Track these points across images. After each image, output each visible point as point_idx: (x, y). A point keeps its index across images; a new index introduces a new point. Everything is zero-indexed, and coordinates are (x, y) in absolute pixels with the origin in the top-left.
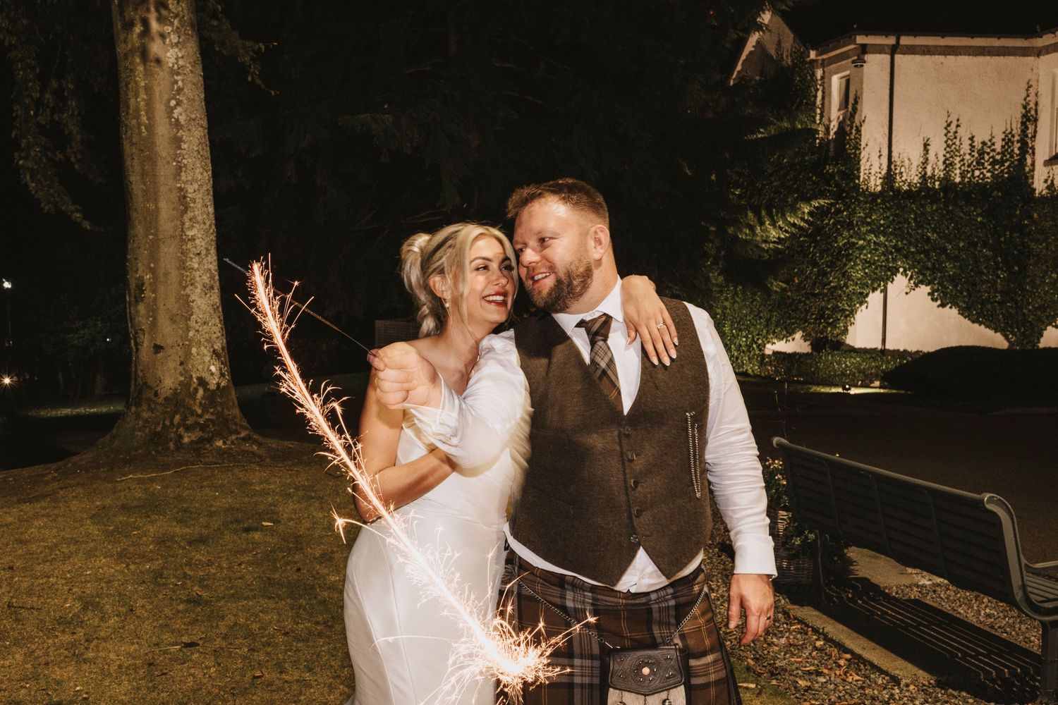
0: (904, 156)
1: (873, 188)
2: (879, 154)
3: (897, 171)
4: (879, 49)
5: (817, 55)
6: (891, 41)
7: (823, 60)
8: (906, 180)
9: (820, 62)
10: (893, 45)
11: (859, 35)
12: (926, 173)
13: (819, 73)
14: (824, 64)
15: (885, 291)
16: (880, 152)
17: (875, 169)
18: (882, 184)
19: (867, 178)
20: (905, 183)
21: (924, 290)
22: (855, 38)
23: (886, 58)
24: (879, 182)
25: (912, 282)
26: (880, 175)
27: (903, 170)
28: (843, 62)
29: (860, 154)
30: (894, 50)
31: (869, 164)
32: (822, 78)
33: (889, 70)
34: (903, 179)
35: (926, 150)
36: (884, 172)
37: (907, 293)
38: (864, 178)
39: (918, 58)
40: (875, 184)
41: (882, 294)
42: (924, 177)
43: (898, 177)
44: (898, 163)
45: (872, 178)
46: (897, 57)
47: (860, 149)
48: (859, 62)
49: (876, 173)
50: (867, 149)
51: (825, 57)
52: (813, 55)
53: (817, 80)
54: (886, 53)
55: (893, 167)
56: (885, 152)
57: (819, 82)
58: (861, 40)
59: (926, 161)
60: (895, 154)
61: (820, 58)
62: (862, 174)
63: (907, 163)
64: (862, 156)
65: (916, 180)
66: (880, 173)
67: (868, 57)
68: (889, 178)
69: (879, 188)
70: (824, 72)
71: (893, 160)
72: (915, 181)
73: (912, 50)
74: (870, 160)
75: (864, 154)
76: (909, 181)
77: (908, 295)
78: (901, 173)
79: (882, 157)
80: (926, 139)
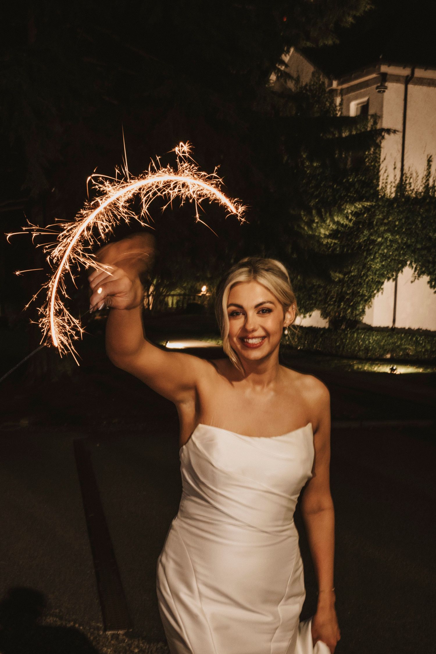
0: (413, 169)
1: (389, 195)
2: (393, 167)
3: (407, 182)
4: (397, 79)
5: (339, 84)
6: (406, 72)
7: (342, 90)
8: (413, 189)
9: (339, 91)
10: (407, 76)
11: (384, 64)
12: (428, 184)
13: (338, 100)
14: (342, 93)
15: (396, 280)
16: (395, 165)
17: (391, 179)
18: (396, 192)
19: (384, 186)
20: (412, 192)
21: (426, 278)
22: (380, 68)
23: (401, 87)
24: (394, 190)
25: (416, 273)
26: (394, 185)
27: (411, 180)
28: (362, 90)
29: (379, 166)
30: (408, 81)
31: (386, 175)
32: (341, 104)
33: (403, 97)
34: (412, 188)
35: (429, 166)
36: (397, 182)
37: (412, 282)
38: (382, 187)
39: (425, 89)
40: (390, 192)
41: (394, 283)
42: (427, 187)
43: (408, 187)
44: (408, 175)
45: (389, 187)
46: (410, 86)
47: (379, 162)
48: (382, 89)
49: (391, 182)
50: (385, 162)
51: (345, 86)
52: (335, 84)
53: (336, 106)
54: (402, 83)
55: (404, 178)
56: (399, 165)
57: (338, 108)
58: (384, 69)
59: (429, 175)
60: (406, 168)
61: (340, 87)
62: (380, 183)
63: (414, 175)
64: (381, 168)
65: (421, 189)
66: (394, 183)
67: (389, 85)
68: (401, 187)
69: (393, 195)
70: (342, 100)
71: (404, 172)
72: (420, 191)
73: (421, 82)
74: (387, 172)
75: (383, 166)
76: (415, 190)
77: (413, 283)
78: (410, 183)
79: (396, 170)
80: (429, 157)
